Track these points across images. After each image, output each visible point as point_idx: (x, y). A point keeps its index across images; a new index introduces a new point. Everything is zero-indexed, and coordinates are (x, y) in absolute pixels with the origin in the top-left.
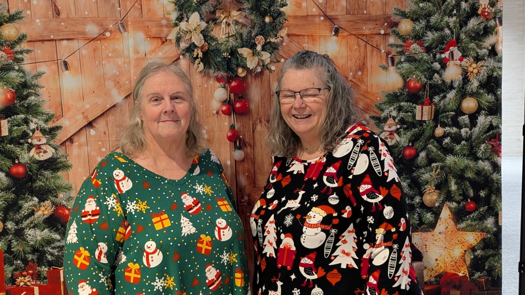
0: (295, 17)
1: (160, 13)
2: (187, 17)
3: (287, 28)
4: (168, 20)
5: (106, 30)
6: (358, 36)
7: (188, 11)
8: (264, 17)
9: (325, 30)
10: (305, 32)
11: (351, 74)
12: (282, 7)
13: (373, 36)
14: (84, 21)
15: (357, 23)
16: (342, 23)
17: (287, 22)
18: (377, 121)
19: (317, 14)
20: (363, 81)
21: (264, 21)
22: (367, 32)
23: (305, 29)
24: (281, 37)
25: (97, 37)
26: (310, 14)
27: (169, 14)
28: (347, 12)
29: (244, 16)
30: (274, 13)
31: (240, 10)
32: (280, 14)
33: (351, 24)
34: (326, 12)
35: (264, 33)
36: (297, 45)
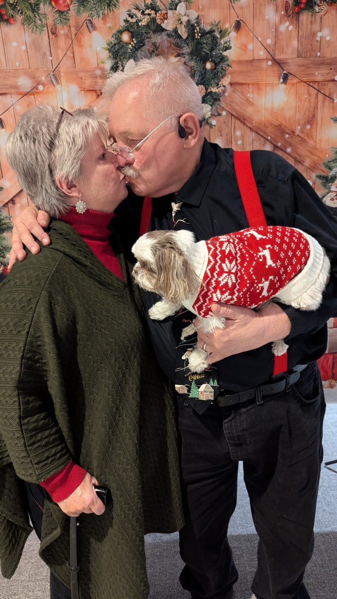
0: (240, 62)
1: (94, 63)
2: (122, 66)
3: (230, 76)
4: (102, 69)
5: (39, 83)
6: (308, 83)
7: (124, 58)
8: (205, 63)
9: (271, 76)
10: (251, 80)
11: (299, 127)
12: (226, 50)
13: (326, 83)
14: (16, 73)
15: (309, 67)
16: (292, 68)
17: (230, 68)
18: (324, 181)
19: (264, 57)
20: (312, 136)
21: (204, 68)
22: (320, 78)
23: (249, 76)
24: (223, 86)
25: (30, 92)
26: (256, 58)
27: (103, 63)
28: (298, 54)
29: (183, 62)
30: (216, 58)
31: (178, 55)
32: (223, 59)
33: (302, 68)
34: (275, 55)
35: (204, 82)
36: (240, 95)
